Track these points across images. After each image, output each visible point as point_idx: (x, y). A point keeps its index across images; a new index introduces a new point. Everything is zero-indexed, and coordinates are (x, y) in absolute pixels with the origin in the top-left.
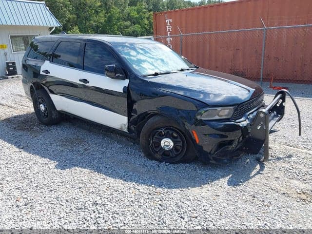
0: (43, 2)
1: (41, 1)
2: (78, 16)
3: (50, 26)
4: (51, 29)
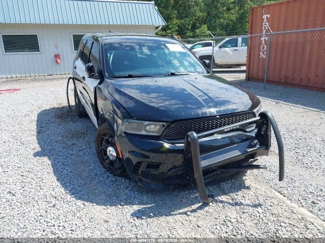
0: (153, 2)
1: (151, 1)
2: (209, 14)
3: (156, 26)
4: (157, 28)
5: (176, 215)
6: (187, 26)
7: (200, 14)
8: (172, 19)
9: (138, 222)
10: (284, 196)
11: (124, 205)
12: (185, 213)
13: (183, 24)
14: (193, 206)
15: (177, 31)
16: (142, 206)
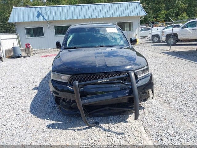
5: (70, 130)
6: (171, 14)
7: (183, 5)
8: (161, 10)
9: (49, 130)
10: (145, 131)
11: (49, 120)
12: (74, 130)
13: (169, 13)
14: (82, 127)
15: (164, 18)
16: (56, 122)
